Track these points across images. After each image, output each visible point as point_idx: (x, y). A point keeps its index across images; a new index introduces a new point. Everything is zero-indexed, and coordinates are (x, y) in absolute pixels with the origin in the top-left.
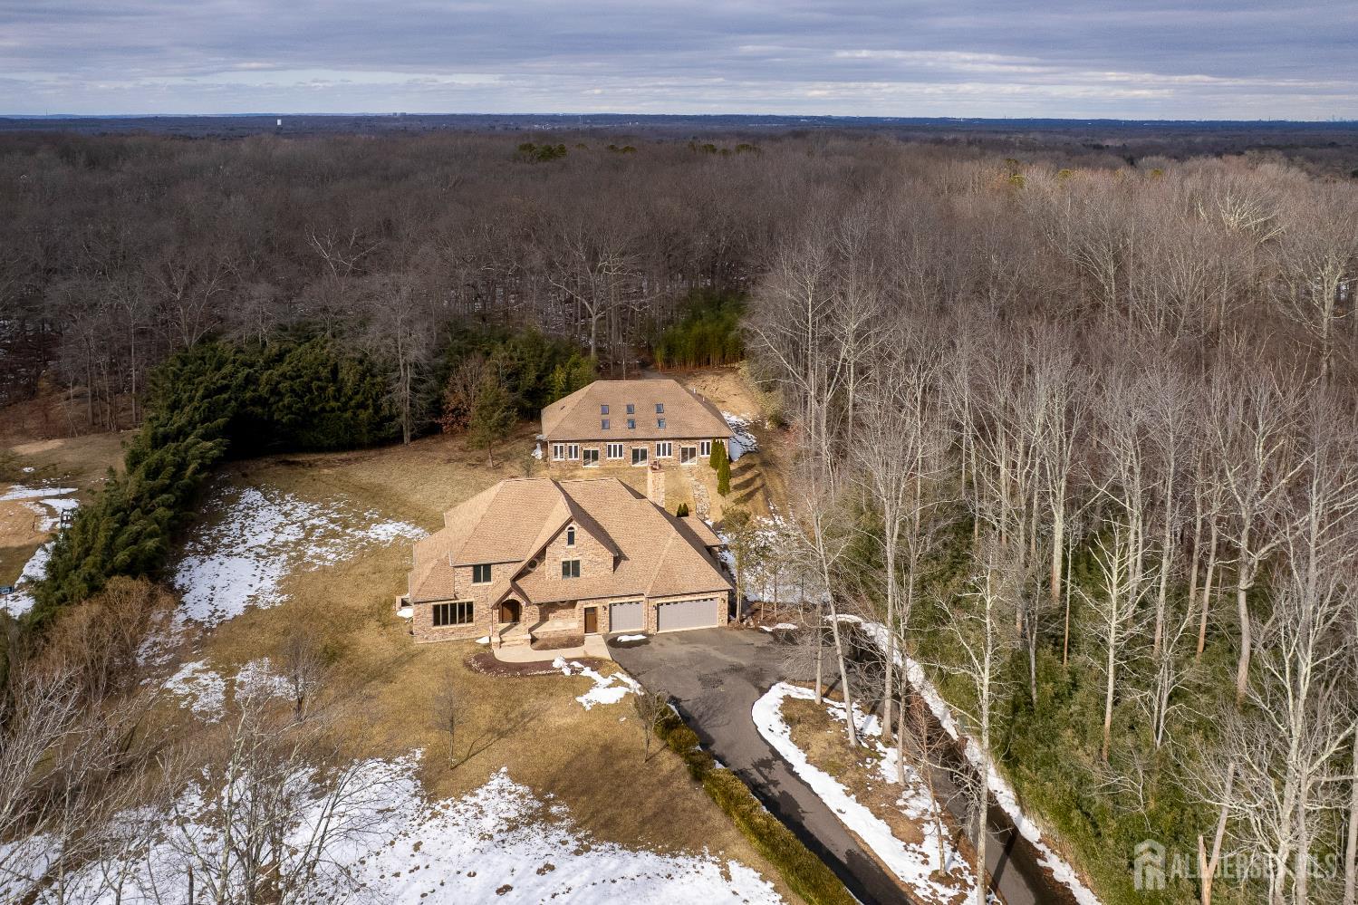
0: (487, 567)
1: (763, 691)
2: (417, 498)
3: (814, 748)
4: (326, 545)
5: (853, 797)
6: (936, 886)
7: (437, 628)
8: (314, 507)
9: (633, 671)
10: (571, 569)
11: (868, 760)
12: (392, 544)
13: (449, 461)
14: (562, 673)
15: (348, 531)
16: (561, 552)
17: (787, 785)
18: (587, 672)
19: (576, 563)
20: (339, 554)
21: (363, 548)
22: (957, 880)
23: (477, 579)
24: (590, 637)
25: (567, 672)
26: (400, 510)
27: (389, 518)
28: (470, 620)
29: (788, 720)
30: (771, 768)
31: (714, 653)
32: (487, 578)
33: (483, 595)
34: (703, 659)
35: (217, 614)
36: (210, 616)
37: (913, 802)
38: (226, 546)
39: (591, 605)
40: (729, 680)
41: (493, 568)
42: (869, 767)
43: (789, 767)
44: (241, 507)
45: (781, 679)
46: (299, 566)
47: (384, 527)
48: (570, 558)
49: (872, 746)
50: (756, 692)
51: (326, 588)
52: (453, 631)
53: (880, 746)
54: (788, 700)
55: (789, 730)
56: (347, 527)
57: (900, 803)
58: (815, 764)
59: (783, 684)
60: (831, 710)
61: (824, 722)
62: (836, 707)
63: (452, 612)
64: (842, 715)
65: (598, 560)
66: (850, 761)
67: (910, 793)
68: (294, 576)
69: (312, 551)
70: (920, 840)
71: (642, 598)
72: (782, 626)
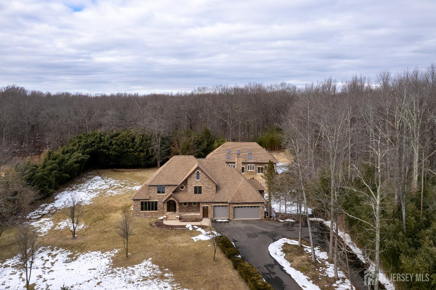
0: (164, 187)
1: (275, 240)
3: (295, 262)
4: (115, 190)
7: (142, 211)
8: (117, 181)
9: (219, 230)
10: (198, 190)
11: (321, 268)
14: (189, 229)
16: (194, 183)
17: (279, 274)
18: (200, 229)
20: (119, 193)
21: (129, 191)
23: (159, 192)
24: (205, 219)
25: (191, 229)
28: (156, 209)
29: (284, 251)
30: (273, 267)
31: (256, 227)
32: (163, 192)
33: (161, 199)
35: (64, 206)
36: (61, 206)
37: (341, 285)
38: (80, 189)
39: (205, 205)
40: (261, 235)
41: (166, 187)
43: (281, 268)
44: (92, 180)
45: (283, 237)
46: (102, 195)
47: (139, 186)
48: (198, 185)
49: (323, 263)
50: (272, 240)
51: (108, 201)
52: (149, 213)
53: (327, 263)
54: (286, 244)
55: (284, 254)
56: (126, 186)
57: (334, 285)
58: (294, 267)
60: (305, 249)
61: (301, 253)
62: (308, 248)
63: (148, 205)
64: (311, 251)
65: (210, 187)
66: (312, 268)
67: (340, 282)
68: (99, 197)
69: (109, 191)
71: (227, 204)
72: (287, 220)
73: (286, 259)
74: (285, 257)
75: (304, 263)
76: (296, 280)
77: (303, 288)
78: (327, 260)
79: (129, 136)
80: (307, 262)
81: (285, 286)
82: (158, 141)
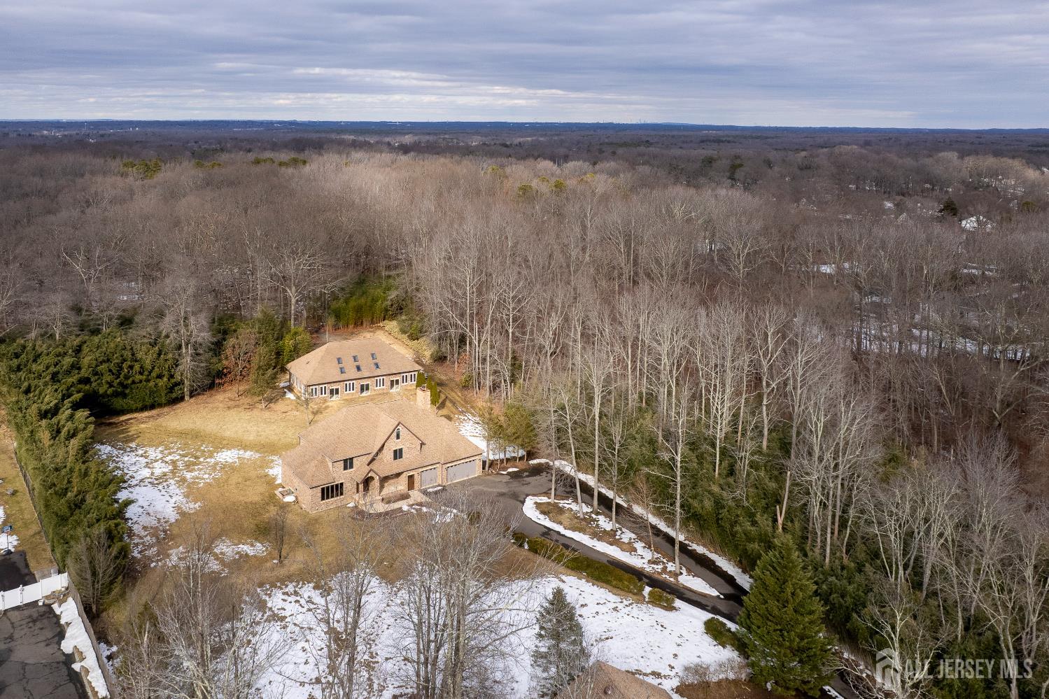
0: (351, 460)
1: (523, 502)
2: (228, 434)
3: (563, 523)
4: (194, 470)
5: (595, 539)
6: (653, 566)
7: (324, 502)
8: (160, 449)
9: (449, 505)
10: (398, 454)
11: (592, 522)
12: (240, 464)
13: (229, 408)
14: (412, 512)
15: (202, 460)
16: (394, 445)
17: (562, 540)
18: (425, 509)
19: (401, 450)
20: (210, 474)
21: (222, 468)
22: (660, 562)
23: (345, 468)
24: (411, 493)
25: (414, 511)
26: (225, 442)
27: (221, 448)
28: (342, 494)
29: (543, 513)
30: (550, 535)
31: (485, 489)
32: (351, 467)
33: (349, 478)
34: (482, 493)
35: (163, 520)
36: (158, 523)
37: (623, 536)
38: (122, 482)
39: (411, 473)
40: (501, 499)
41: (354, 459)
42: (594, 525)
43: (558, 533)
44: (104, 457)
45: (527, 495)
46: (188, 485)
47: (224, 453)
48: (398, 448)
49: (590, 517)
50: (518, 503)
51: (222, 494)
52: (333, 502)
53: (594, 516)
54: (536, 503)
55: (547, 517)
56: (197, 457)
57: (617, 537)
58: (569, 529)
59: (530, 497)
60: (561, 505)
61: (561, 511)
62: (562, 503)
63: (332, 491)
64: (568, 506)
65: (413, 446)
66: (584, 524)
67: (619, 532)
68: (191, 491)
69: (188, 475)
70: (635, 550)
71: (438, 465)
72: (510, 470)
73: (554, 522)
74: (551, 520)
75: (574, 522)
76: (582, 541)
77: (594, 548)
78: (592, 512)
79: (125, 349)
80: (576, 520)
82: (188, 352)
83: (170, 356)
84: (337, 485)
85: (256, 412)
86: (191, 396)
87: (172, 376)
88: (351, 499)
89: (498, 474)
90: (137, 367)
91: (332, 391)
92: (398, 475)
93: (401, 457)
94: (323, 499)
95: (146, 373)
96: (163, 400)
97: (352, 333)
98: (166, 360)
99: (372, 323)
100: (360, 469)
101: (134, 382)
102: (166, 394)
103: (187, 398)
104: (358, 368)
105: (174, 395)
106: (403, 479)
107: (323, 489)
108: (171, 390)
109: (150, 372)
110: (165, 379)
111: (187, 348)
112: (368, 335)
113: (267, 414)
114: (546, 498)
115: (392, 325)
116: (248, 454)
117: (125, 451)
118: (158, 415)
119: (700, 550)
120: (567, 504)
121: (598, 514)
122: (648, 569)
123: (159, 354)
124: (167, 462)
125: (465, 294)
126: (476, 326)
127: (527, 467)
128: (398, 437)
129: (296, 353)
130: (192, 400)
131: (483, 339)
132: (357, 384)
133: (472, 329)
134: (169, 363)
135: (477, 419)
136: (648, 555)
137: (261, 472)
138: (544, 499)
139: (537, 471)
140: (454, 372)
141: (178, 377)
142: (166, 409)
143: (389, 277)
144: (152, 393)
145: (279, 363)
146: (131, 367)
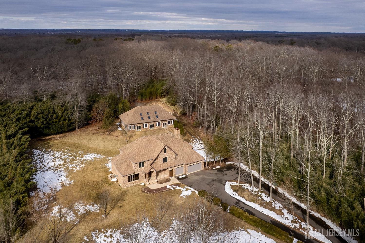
0: (143, 163)
1: (225, 185)
2: (91, 146)
3: (246, 197)
4: (73, 163)
5: (262, 207)
6: (294, 224)
7: (129, 182)
8: (61, 152)
9: (189, 185)
10: (165, 160)
11: (259, 197)
12: (94, 161)
13: (94, 134)
14: (171, 189)
15: (77, 158)
16: (163, 155)
17: (246, 207)
18: (177, 188)
19: (166, 158)
20: (80, 166)
21: (86, 163)
22: (297, 222)
23: (140, 167)
24: (171, 178)
25: (172, 189)
26: (89, 150)
27: (87, 153)
28: (138, 179)
29: (235, 191)
30: (239, 204)
31: (206, 177)
32: (143, 166)
33: (142, 171)
34: (204, 179)
35: (54, 190)
36: (51, 191)
37: (276, 205)
38: (41, 168)
39: (171, 169)
40: (214, 183)
41: (144, 163)
42: (261, 199)
43: (243, 203)
44: (36, 155)
45: (226, 181)
46: (69, 171)
47: (88, 155)
49: (258, 194)
50: (222, 185)
51: (83, 176)
52: (134, 183)
53: (259, 193)
54: (231, 185)
55: (237, 193)
56: (76, 157)
57: (273, 206)
58: (248, 201)
59: (228, 182)
60: (243, 187)
61: (243, 190)
62: (243, 186)
63: (133, 177)
64: (246, 187)
65: (172, 156)
66: (256, 198)
67: (273, 203)
68: (70, 174)
69: (70, 166)
70: (283, 214)
71: (184, 165)
72: (217, 167)
73: (240, 196)
74: (238, 195)
75: (251, 197)
76: (256, 208)
77: (262, 212)
78: (258, 191)
79: (50, 108)
80: (251, 196)
81: (254, 214)
82: (77, 110)
83: (70, 111)
84: (136, 175)
85: (105, 136)
86: (78, 128)
87: (70, 120)
88: (143, 181)
89: (212, 169)
90: (55, 116)
91: (137, 127)
92: (165, 170)
93: (166, 161)
94: (129, 181)
95: (59, 118)
96: (66, 130)
97: (148, 103)
98: (68, 113)
99: (156, 98)
100: (147, 167)
101: (53, 122)
102: (67, 128)
103: (77, 129)
104: (149, 118)
105: (71, 128)
106: (167, 172)
107: (129, 177)
108: (70, 126)
109: (61, 118)
110: (67, 121)
111: (77, 108)
112: (154, 103)
113: (109, 137)
114: (235, 183)
115: (164, 99)
116: (99, 156)
117: (46, 153)
118: (63, 136)
119: (317, 215)
120: (246, 186)
121: (261, 192)
122: (292, 226)
123: (65, 111)
124: (62, 159)
125: (195, 87)
126: (200, 100)
127: (225, 166)
128: (165, 152)
129: (124, 110)
130: (79, 130)
131: (203, 106)
132: (149, 125)
133: (198, 102)
134: (69, 114)
135: (201, 141)
136: (291, 218)
137: (103, 165)
138: (234, 183)
139: (230, 168)
140: (190, 120)
141: (72, 120)
142: (67, 134)
143: (163, 80)
144: (61, 127)
145: (116, 115)
146: (52, 116)
